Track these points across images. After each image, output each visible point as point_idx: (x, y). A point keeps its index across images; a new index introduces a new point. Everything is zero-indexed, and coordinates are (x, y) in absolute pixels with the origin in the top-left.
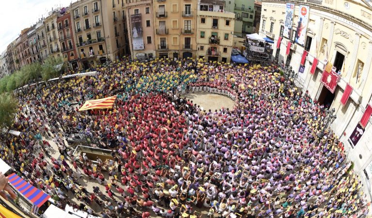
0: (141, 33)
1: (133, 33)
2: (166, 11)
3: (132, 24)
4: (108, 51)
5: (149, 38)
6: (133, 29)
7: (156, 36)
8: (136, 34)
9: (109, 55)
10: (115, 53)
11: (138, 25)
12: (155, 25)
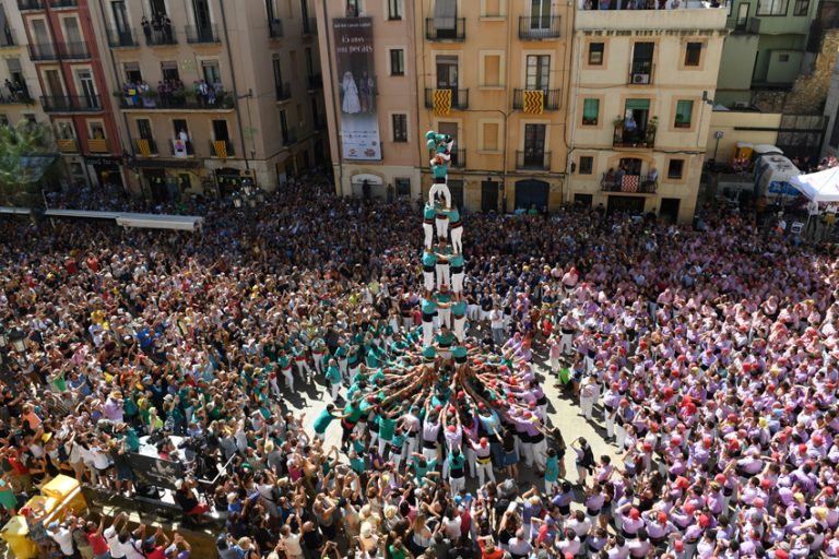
0: (370, 97)
1: (342, 94)
2: (460, 15)
3: (339, 55)
4: (249, 149)
5: (399, 122)
6: (341, 80)
7: (423, 112)
8: (352, 101)
9: (253, 165)
10: (275, 160)
11: (359, 65)
12: (420, 71)
